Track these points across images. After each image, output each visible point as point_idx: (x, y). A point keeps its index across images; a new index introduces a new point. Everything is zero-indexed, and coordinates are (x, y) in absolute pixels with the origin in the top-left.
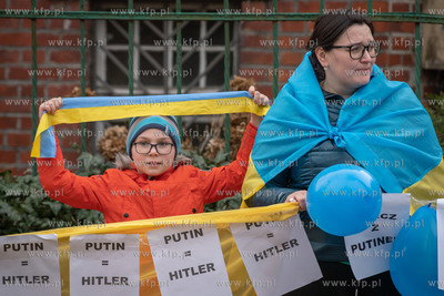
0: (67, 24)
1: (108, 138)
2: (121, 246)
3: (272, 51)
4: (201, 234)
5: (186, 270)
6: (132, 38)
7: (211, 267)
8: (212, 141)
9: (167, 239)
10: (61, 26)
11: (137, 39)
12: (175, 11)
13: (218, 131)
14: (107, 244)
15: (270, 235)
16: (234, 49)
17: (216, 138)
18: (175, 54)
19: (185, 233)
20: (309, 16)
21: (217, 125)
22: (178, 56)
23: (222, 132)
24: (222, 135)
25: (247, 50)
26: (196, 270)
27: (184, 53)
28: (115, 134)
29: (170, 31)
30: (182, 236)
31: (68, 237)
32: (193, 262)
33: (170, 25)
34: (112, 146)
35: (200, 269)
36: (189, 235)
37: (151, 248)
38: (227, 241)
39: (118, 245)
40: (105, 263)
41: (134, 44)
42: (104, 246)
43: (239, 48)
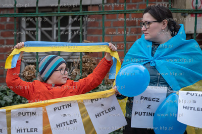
0: (8, 19)
1: (27, 70)
2: (34, 114)
3: (102, 28)
4: (71, 106)
5: (64, 123)
6: (38, 25)
7: (75, 121)
8: (74, 70)
9: (55, 109)
10: (6, 20)
11: (40, 25)
12: (57, 12)
13: (76, 65)
14: (28, 113)
15: (102, 105)
16: (84, 28)
17: (76, 69)
18: (57, 31)
19: (63, 106)
20: (119, 12)
21: (76, 63)
22: (59, 32)
23: (79, 66)
24: (79, 68)
25: (90, 28)
26: (69, 123)
27: (61, 31)
28: (30, 69)
29: (55, 21)
30: (62, 107)
31: (10, 110)
32: (67, 119)
33: (55, 18)
34: (28, 74)
35: (70, 122)
36: (65, 107)
37: (48, 114)
38: (83, 109)
39: (33, 113)
40: (27, 122)
41: (38, 27)
42: (27, 114)
43: (87, 27)
